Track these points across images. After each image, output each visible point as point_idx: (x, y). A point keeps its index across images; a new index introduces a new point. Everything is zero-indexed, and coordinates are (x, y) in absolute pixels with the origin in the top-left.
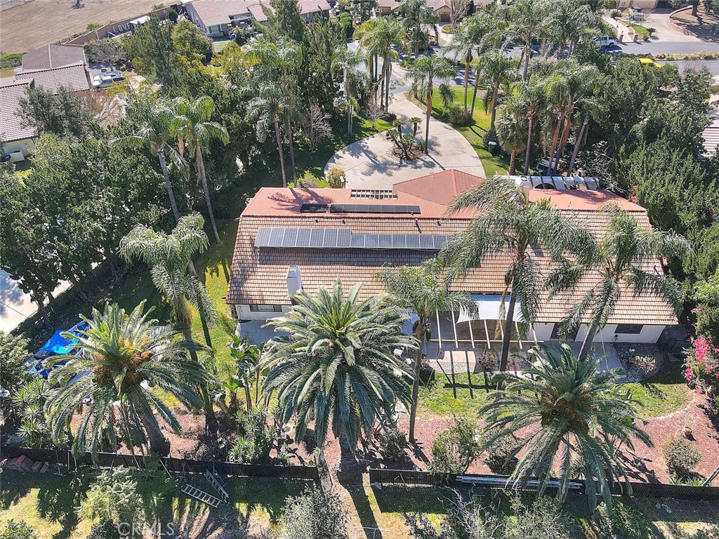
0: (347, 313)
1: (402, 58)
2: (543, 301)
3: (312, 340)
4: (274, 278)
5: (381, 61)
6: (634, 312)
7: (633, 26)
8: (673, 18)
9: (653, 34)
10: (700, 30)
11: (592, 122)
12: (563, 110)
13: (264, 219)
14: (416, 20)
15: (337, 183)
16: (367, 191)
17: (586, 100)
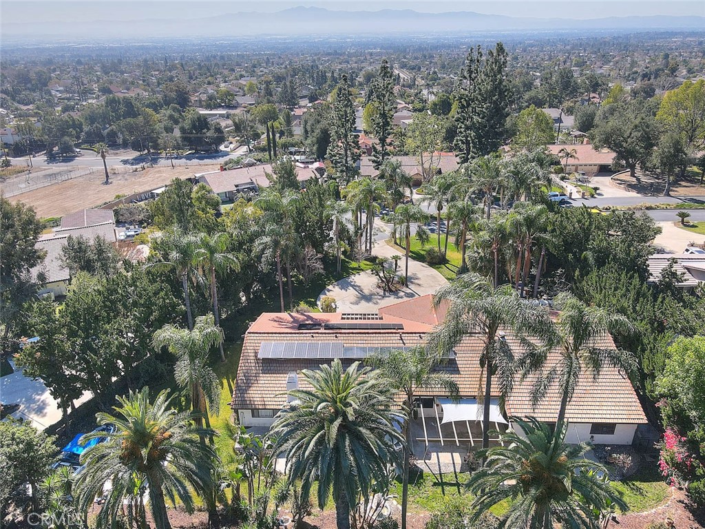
0: (346, 383)
1: (381, 213)
2: (517, 383)
3: (315, 404)
4: (274, 385)
5: (364, 216)
6: (605, 412)
7: (580, 186)
8: (614, 179)
9: (598, 192)
10: (639, 188)
11: (549, 254)
12: (522, 242)
13: (266, 335)
14: (393, 180)
15: (329, 308)
16: (356, 314)
17: (541, 235)
